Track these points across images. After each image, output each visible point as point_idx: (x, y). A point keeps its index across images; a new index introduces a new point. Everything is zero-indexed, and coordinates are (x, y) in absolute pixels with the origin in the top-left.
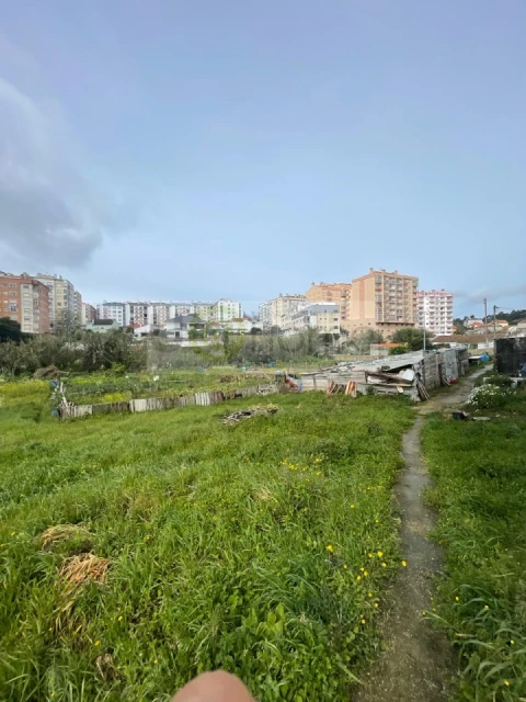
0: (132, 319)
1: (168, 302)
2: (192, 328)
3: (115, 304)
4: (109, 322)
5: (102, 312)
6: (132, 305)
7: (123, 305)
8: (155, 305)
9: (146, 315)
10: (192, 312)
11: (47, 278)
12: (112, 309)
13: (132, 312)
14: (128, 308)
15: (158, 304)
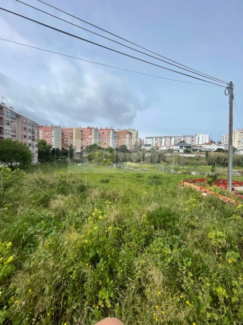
0: (156, 144)
1: (171, 136)
2: (185, 148)
3: (150, 138)
4: (149, 145)
5: (145, 141)
6: (156, 138)
7: (153, 138)
8: (165, 137)
9: (161, 142)
10: (182, 140)
11: (131, 130)
12: (148, 140)
13: (156, 141)
14: (154, 138)
15: (167, 137)
